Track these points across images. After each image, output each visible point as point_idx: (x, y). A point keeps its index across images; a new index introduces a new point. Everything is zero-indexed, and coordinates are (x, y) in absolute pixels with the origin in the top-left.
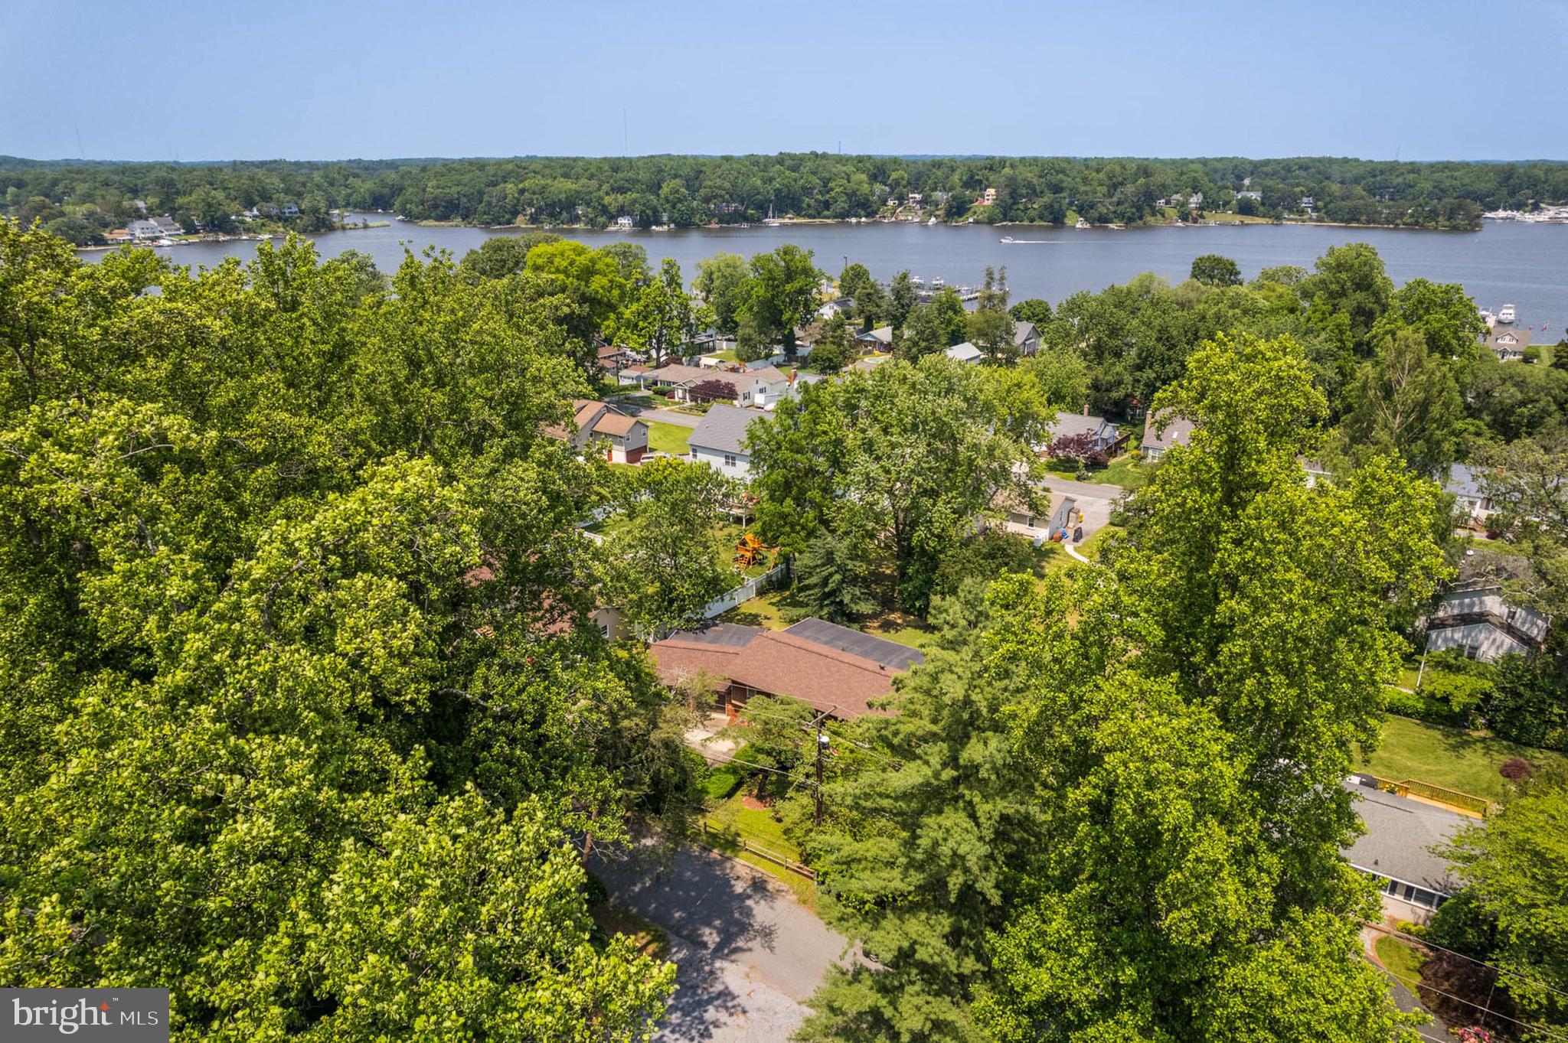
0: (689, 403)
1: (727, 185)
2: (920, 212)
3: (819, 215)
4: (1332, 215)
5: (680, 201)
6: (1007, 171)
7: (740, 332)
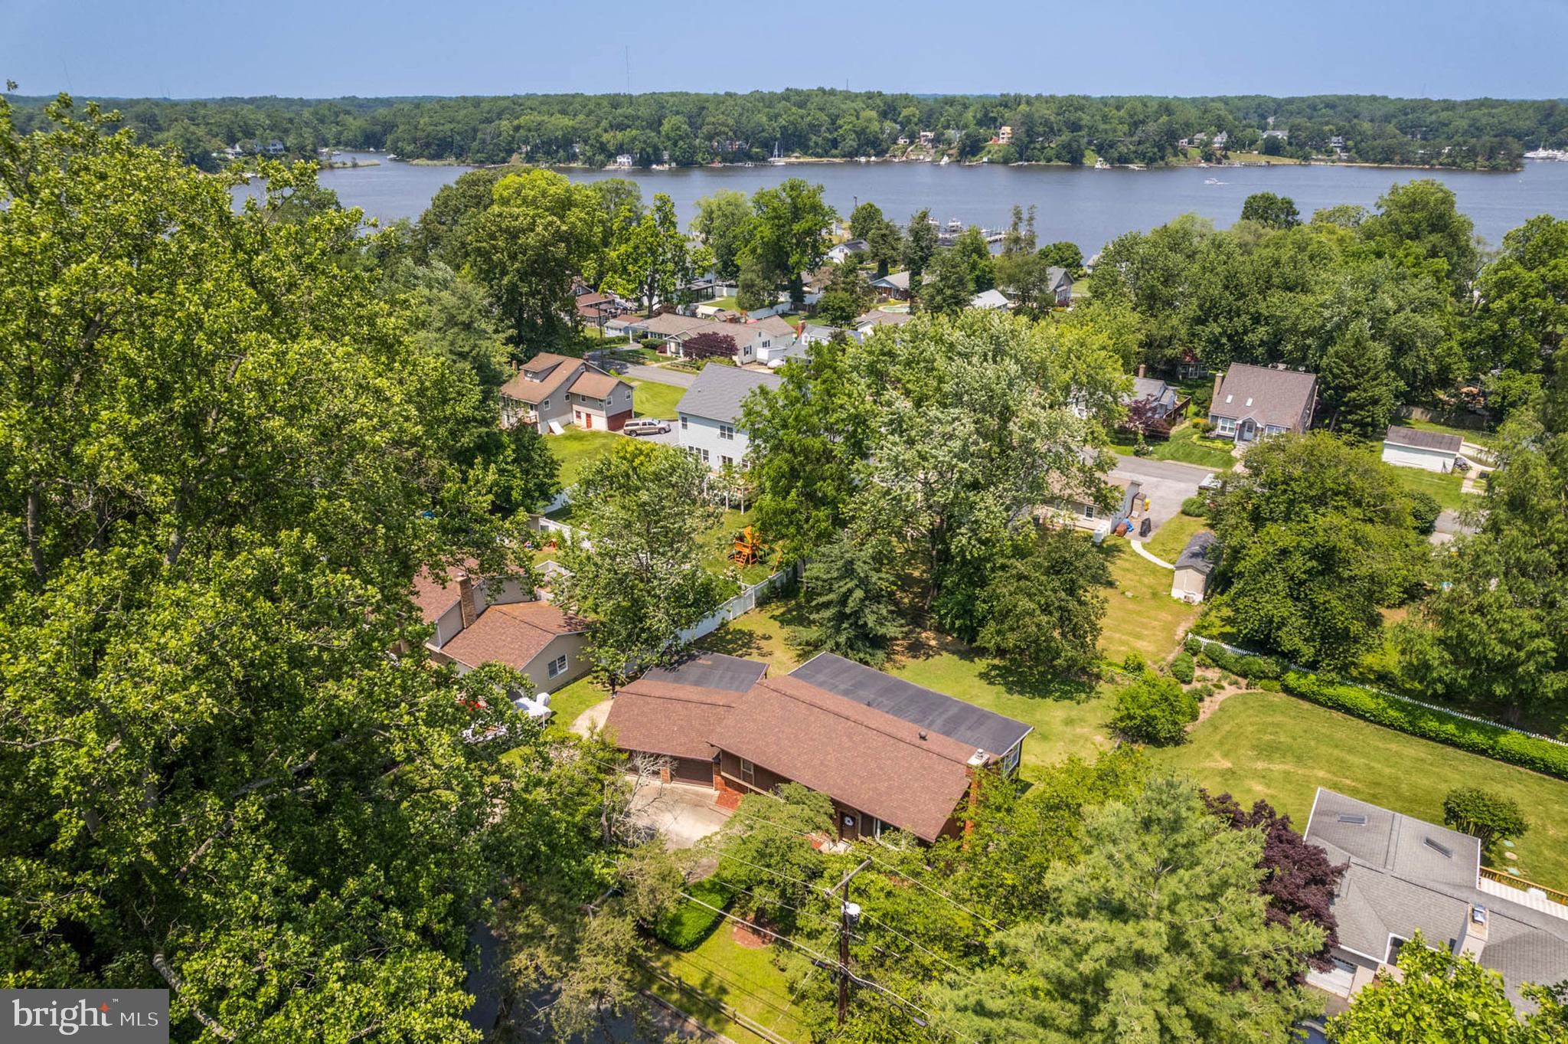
0: (682, 359)
1: (731, 122)
2: (932, 151)
3: (826, 154)
4: (1363, 155)
5: (681, 138)
6: (1023, 107)
7: (742, 277)
